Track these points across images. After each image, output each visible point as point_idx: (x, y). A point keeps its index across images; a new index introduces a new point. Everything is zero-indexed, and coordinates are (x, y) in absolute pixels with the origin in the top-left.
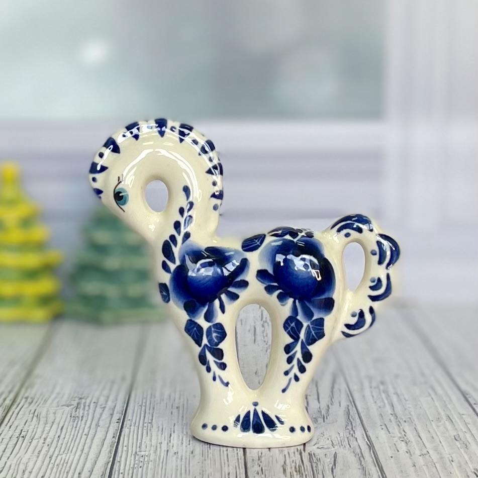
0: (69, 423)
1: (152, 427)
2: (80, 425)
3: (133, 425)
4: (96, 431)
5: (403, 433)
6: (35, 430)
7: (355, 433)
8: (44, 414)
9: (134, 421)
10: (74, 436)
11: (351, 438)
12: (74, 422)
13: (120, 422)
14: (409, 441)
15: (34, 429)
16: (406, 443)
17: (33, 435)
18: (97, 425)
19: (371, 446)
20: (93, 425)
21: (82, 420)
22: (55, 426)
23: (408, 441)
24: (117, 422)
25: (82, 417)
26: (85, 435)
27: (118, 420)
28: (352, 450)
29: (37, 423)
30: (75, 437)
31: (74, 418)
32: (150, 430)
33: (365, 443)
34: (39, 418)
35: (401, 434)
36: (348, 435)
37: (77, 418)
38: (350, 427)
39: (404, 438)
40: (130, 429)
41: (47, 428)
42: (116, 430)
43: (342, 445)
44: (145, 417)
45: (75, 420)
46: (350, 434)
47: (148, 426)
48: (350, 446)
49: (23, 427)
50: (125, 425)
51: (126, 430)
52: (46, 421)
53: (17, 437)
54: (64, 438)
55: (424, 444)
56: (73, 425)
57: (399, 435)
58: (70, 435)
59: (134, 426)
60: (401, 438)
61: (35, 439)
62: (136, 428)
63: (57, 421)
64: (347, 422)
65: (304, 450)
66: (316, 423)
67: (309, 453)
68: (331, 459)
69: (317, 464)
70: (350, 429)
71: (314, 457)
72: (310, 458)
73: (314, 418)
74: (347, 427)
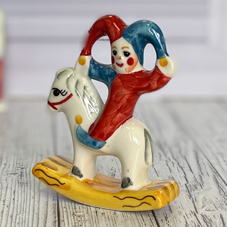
0: (19, 187)
2: (27, 190)
12: (22, 187)
21: (27, 186)
22: (9, 190)
25: (27, 183)
26: (33, 198)
31: (21, 184)
37: (23, 184)
54: (18, 200)
56: (22, 190)
64: (219, 189)
65: (197, 212)
66: (196, 189)
67: (201, 214)
68: (219, 220)
69: (211, 224)
70: (224, 195)
71: (206, 218)
72: (203, 219)
73: (194, 185)
74: (221, 193)
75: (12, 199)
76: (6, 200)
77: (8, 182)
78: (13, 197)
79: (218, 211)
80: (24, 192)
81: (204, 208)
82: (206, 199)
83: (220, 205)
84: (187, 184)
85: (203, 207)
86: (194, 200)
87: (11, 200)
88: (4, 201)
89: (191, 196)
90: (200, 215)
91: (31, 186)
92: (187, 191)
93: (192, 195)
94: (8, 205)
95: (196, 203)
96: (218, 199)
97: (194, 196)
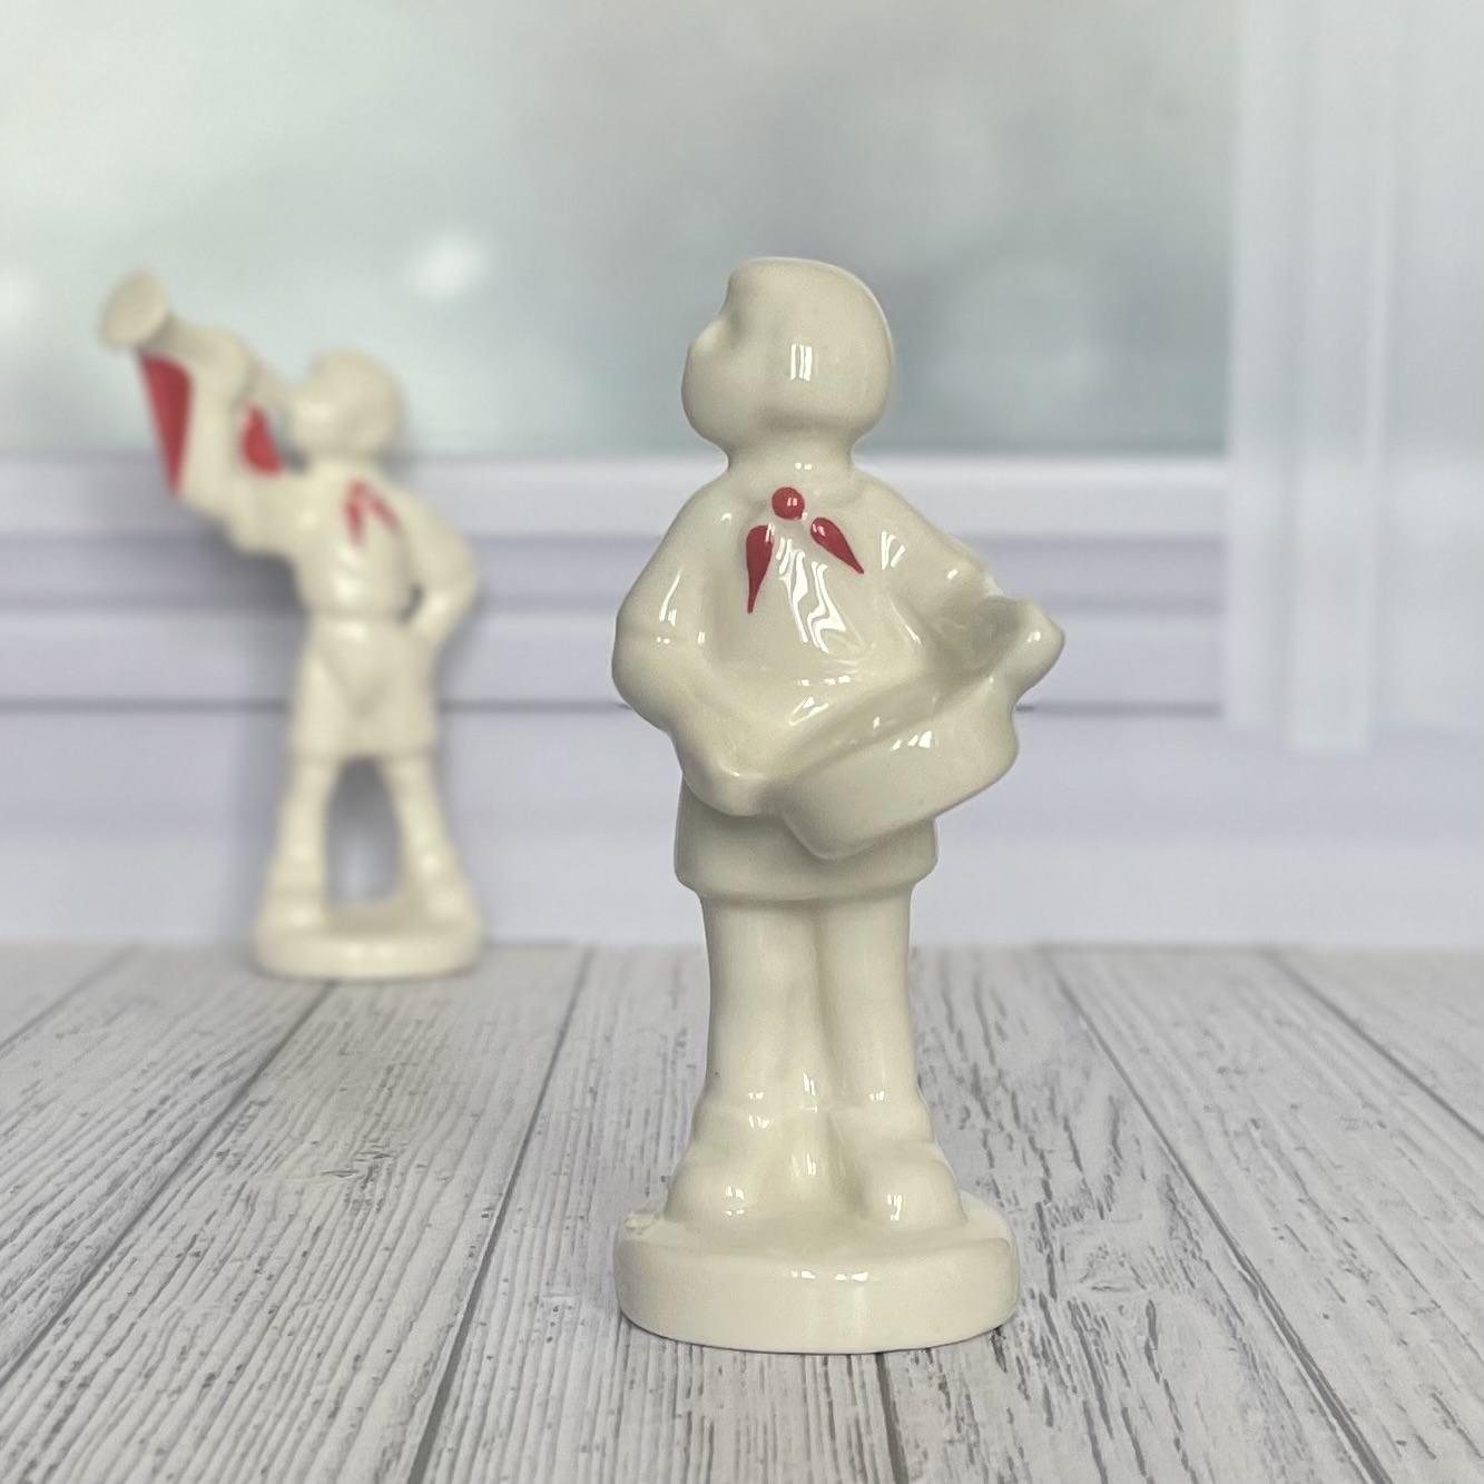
0: (342, 1216)
1: (588, 1229)
2: (372, 1226)
3: (529, 1222)
4: (419, 1240)
5: (1347, 1250)
6: (235, 1237)
7: (1200, 1249)
8: (268, 1193)
9: (534, 1211)
10: (350, 1252)
11: (1193, 1264)
12: (356, 1214)
13: (492, 1215)
14: (1371, 1272)
15: (233, 1233)
16: (1362, 1276)
17: (227, 1249)
18: (424, 1224)
19: (1256, 1286)
20: (412, 1225)
21: (379, 1210)
22: (297, 1226)
23: (1364, 1270)
24: (484, 1216)
25: (381, 1202)
26: (387, 1249)
27: (487, 1209)
28: (1201, 1296)
29: (244, 1220)
30: (354, 1255)
31: (357, 1205)
32: (582, 1237)
33: (1237, 1275)
34: (253, 1205)
35: (1341, 1251)
36: (1182, 1255)
37: (364, 1205)
38: (1182, 1233)
39: (1351, 1263)
40: (522, 1233)
41: (273, 1231)
42: (479, 1236)
43: (1168, 1282)
44: (566, 1202)
45: (358, 1210)
46: (1186, 1250)
47: (575, 1227)
48: (1192, 1284)
49: (201, 1229)
50: (506, 1223)
51: (508, 1238)
52: (274, 1212)
53: (179, 1256)
54: (321, 1258)
55: (1416, 1280)
56: (351, 1224)
57: (1338, 1257)
58: (340, 1251)
59: (535, 1226)
60: (1341, 1262)
61: (235, 1260)
62: (539, 1232)
63: (306, 1211)
64: (1172, 1220)
65: (1054, 1295)
66: (1078, 1220)
67: (1069, 1303)
68: (1139, 1321)
69: (1098, 1334)
70: (1185, 1238)
71: (1084, 1314)
72: (1074, 1317)
73: (1072, 1208)
74: (1174, 1233)
75: (298, 1254)
76: (272, 1256)
77: (304, 1197)
78: (305, 1246)
79: (1142, 1291)
80: (360, 1229)
81: (1089, 1283)
82: (1107, 1253)
83: (1158, 1271)
84: (1046, 1203)
85: (1086, 1277)
86: (1057, 1255)
87: (292, 1255)
88: (262, 1261)
89: (1047, 1242)
90: (1065, 1304)
91: (392, 1213)
92: (1037, 1227)
93: (1054, 1238)
94: (274, 1273)
95: (1058, 1265)
96: (1154, 1253)
97: (1062, 1241)
